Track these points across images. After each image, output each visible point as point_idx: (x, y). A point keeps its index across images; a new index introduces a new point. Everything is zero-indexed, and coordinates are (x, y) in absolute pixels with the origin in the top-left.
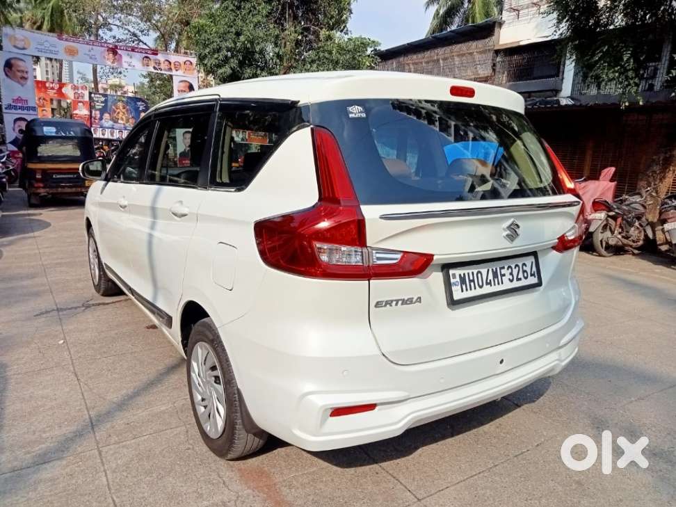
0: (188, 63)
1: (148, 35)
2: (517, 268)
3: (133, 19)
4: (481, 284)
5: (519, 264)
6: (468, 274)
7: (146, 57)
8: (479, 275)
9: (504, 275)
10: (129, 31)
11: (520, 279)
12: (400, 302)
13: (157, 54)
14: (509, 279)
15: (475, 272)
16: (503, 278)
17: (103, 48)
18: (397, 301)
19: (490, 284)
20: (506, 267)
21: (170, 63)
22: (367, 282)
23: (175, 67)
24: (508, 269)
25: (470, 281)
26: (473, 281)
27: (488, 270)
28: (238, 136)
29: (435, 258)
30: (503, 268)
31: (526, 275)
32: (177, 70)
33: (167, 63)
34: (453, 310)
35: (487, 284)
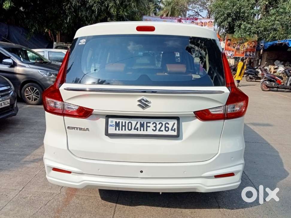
0: (210, 22)
1: (203, 12)
2: (161, 125)
3: (197, 6)
4: (130, 128)
5: (163, 123)
6: (122, 122)
7: (193, 22)
8: (130, 124)
9: (149, 127)
10: (195, 11)
11: (162, 131)
12: (78, 129)
13: (197, 20)
14: (153, 130)
15: (127, 122)
16: (148, 128)
17: (176, 20)
18: (77, 128)
19: (137, 129)
20: (152, 123)
21: (202, 23)
22: (63, 117)
23: (204, 25)
24: (153, 124)
25: (122, 126)
26: (125, 126)
27: (137, 123)
28: (229, 54)
29: (94, 111)
30: (150, 123)
31: (167, 129)
32: (205, 26)
33: (201, 23)
34: (111, 138)
35: (135, 129)
